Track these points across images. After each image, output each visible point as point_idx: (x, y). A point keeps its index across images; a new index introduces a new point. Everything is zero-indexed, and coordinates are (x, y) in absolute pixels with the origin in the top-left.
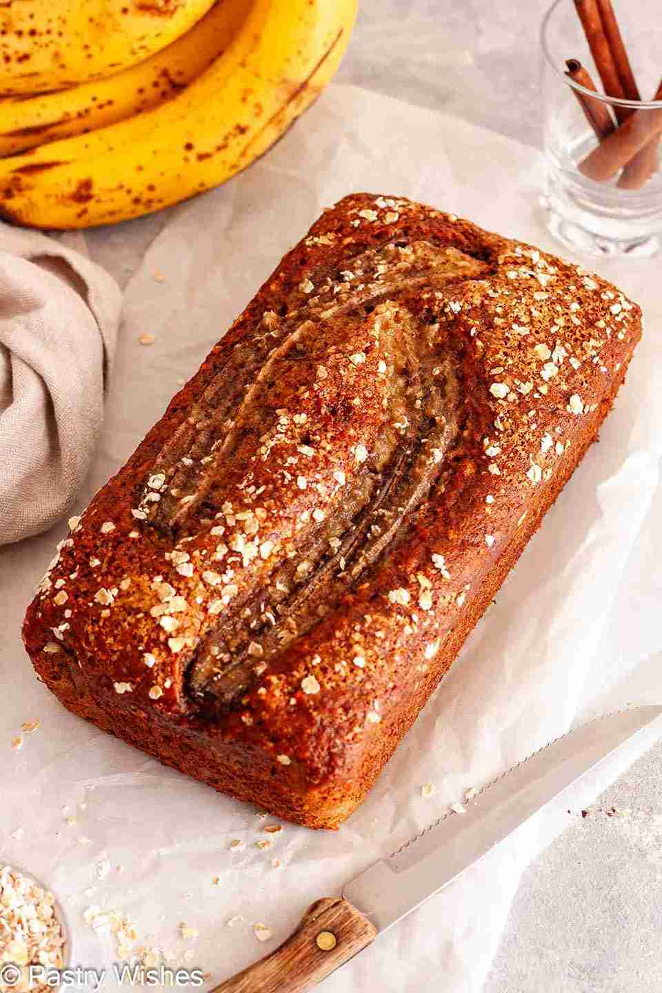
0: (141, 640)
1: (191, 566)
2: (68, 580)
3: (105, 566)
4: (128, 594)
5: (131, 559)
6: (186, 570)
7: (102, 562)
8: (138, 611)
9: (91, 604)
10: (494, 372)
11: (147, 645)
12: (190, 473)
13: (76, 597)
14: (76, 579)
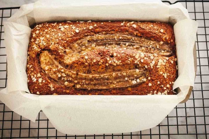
0: (170, 65)
1: (152, 62)
2: (164, 87)
3: (158, 80)
4: (163, 71)
5: (155, 75)
6: (154, 62)
7: (158, 81)
8: (165, 68)
9: (167, 78)
10: (73, 34)
11: (170, 63)
12: (129, 77)
13: (167, 83)
14: (163, 85)
